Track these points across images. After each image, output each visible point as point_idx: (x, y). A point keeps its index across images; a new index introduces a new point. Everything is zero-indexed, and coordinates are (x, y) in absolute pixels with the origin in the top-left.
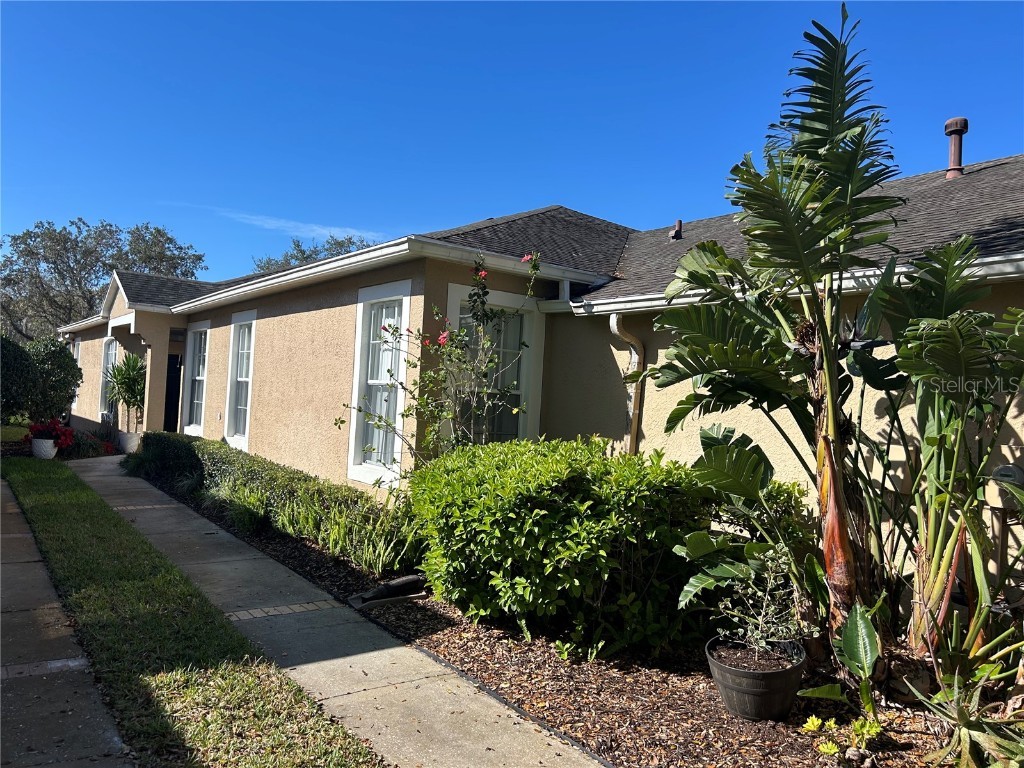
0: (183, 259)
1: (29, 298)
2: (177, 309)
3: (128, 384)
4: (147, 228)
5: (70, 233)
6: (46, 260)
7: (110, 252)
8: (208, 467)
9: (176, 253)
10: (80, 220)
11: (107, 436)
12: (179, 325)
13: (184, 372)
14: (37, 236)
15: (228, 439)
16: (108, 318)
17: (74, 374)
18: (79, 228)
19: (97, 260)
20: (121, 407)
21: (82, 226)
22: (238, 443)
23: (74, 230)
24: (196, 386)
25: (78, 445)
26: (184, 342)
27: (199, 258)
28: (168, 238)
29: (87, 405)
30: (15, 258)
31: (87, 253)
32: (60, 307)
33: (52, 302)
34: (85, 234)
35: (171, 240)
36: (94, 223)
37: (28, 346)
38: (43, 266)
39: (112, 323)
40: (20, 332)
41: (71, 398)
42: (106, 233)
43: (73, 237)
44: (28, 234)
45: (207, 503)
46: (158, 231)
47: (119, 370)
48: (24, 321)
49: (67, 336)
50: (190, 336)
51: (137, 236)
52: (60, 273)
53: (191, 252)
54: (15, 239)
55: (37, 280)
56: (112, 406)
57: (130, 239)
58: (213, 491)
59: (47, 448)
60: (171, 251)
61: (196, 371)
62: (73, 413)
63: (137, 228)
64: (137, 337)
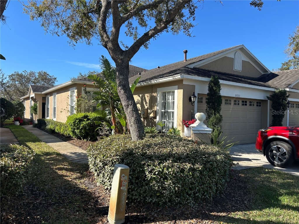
0: (51, 79)
1: (14, 91)
2: (43, 93)
3: (34, 109)
4: (42, 72)
5: (23, 74)
6: (17, 81)
7: (33, 78)
8: (47, 123)
9: (50, 78)
10: (25, 71)
11: (31, 121)
12: (44, 96)
13: (46, 106)
14: (15, 75)
15: (53, 119)
16: (30, 95)
17: (23, 108)
18: (25, 73)
19: (30, 80)
20: (34, 115)
21: (26, 72)
22: (55, 120)
23: (24, 73)
24: (48, 108)
25: (24, 123)
26: (46, 100)
27: (55, 79)
28: (47, 74)
29: (27, 115)
30: (10, 81)
31: (28, 79)
32: (22, 92)
33: (20, 91)
34: (26, 74)
35: (48, 75)
36: (29, 71)
37: (13, 102)
38: (17, 82)
39: (31, 96)
40: (12, 99)
41: (23, 113)
42: (32, 74)
43: (24, 75)
44: (13, 75)
45: (46, 129)
46: (45, 72)
47: (33, 107)
48: (13, 96)
49: (23, 100)
50: (47, 98)
51: (40, 73)
52: (21, 84)
53: (53, 77)
54: (9, 76)
55: (15, 86)
56: (32, 115)
57: (38, 75)
58: (47, 127)
59: (18, 123)
60: (48, 77)
61: (48, 106)
62: (25, 118)
63: (40, 72)
64: (35, 99)
